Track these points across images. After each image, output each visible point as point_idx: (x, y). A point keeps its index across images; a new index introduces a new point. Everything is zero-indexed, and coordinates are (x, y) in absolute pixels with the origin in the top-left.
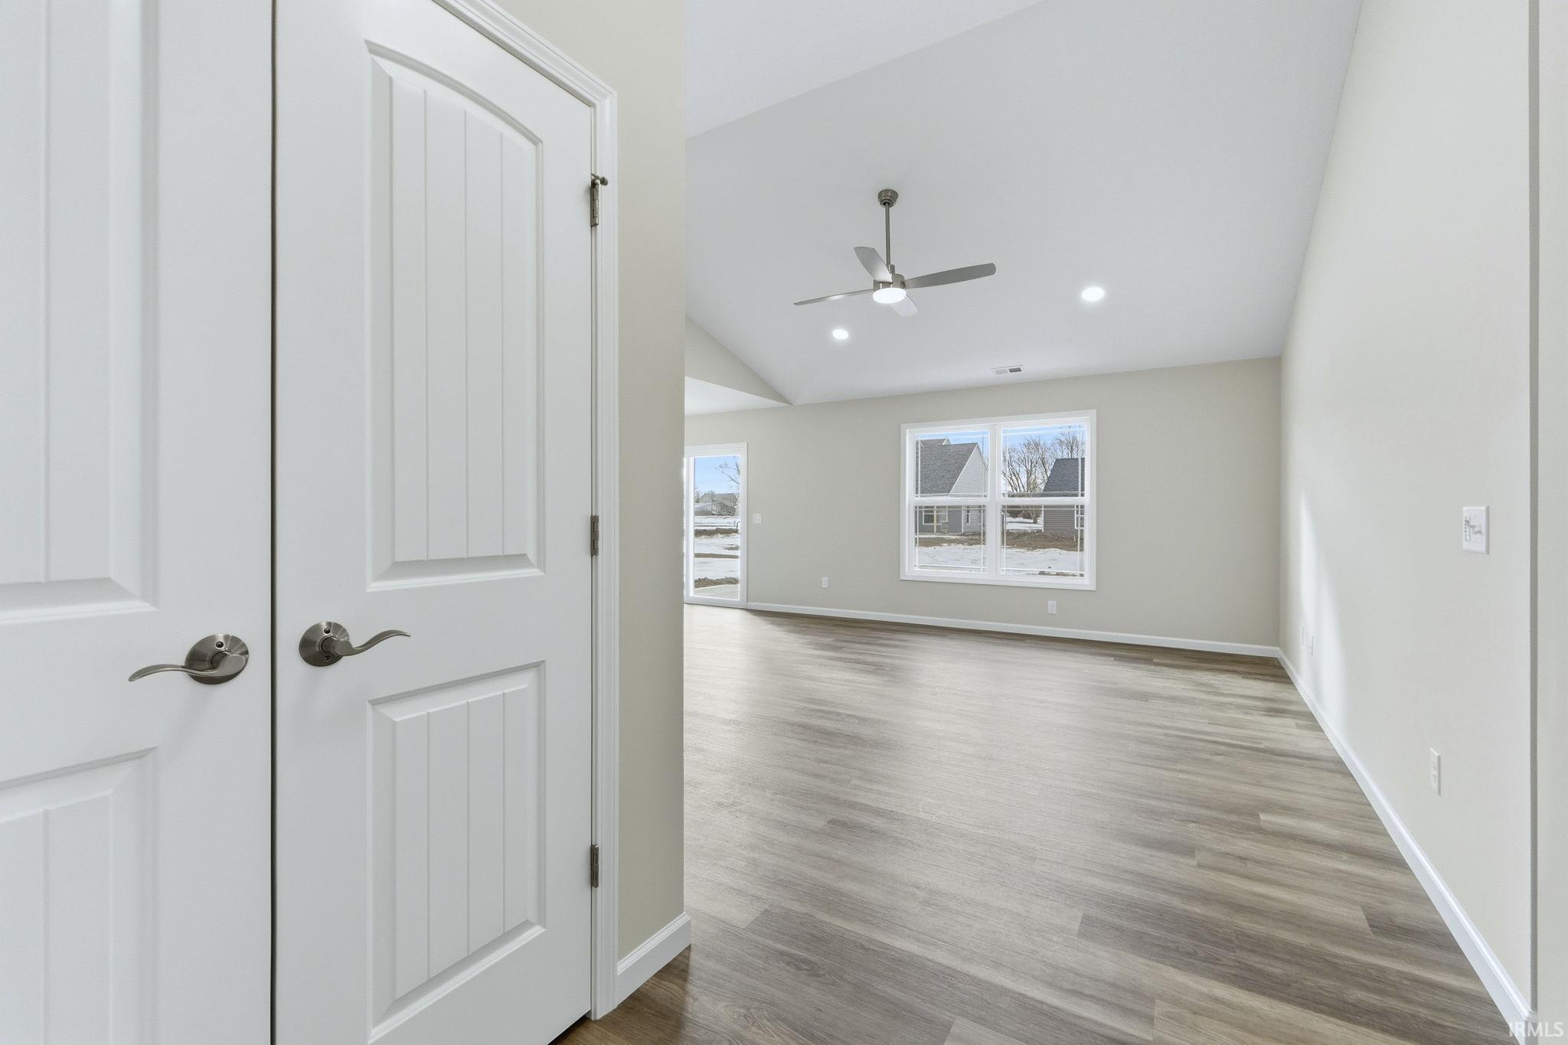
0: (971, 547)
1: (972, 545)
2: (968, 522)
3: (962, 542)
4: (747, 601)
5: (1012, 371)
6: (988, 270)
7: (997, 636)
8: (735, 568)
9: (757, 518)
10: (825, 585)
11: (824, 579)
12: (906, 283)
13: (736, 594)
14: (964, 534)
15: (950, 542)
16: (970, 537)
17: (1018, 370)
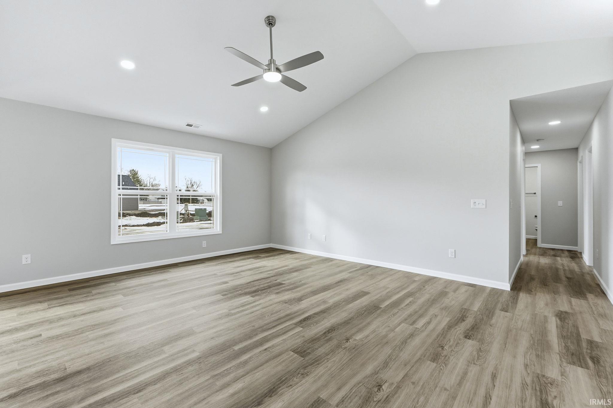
17: (191, 126)
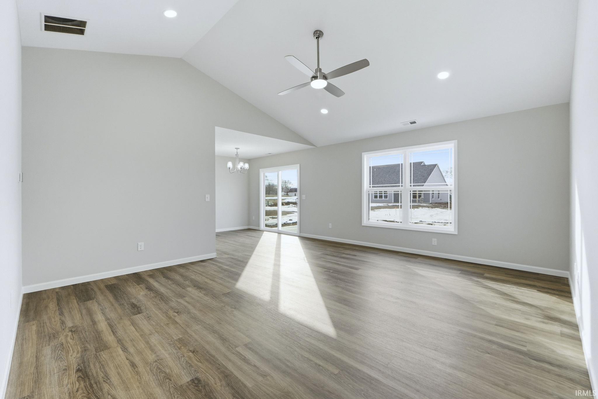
0: (432, 209)
1: (433, 208)
2: (433, 198)
3: (428, 207)
4: (300, 233)
5: (411, 123)
6: (364, 63)
7: (404, 255)
8: (295, 218)
9: (304, 197)
10: (330, 227)
11: (330, 224)
12: (327, 76)
13: (295, 229)
14: (431, 204)
15: (423, 207)
16: (433, 205)
17: (415, 122)
